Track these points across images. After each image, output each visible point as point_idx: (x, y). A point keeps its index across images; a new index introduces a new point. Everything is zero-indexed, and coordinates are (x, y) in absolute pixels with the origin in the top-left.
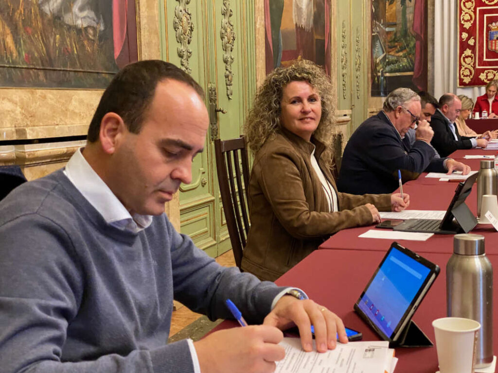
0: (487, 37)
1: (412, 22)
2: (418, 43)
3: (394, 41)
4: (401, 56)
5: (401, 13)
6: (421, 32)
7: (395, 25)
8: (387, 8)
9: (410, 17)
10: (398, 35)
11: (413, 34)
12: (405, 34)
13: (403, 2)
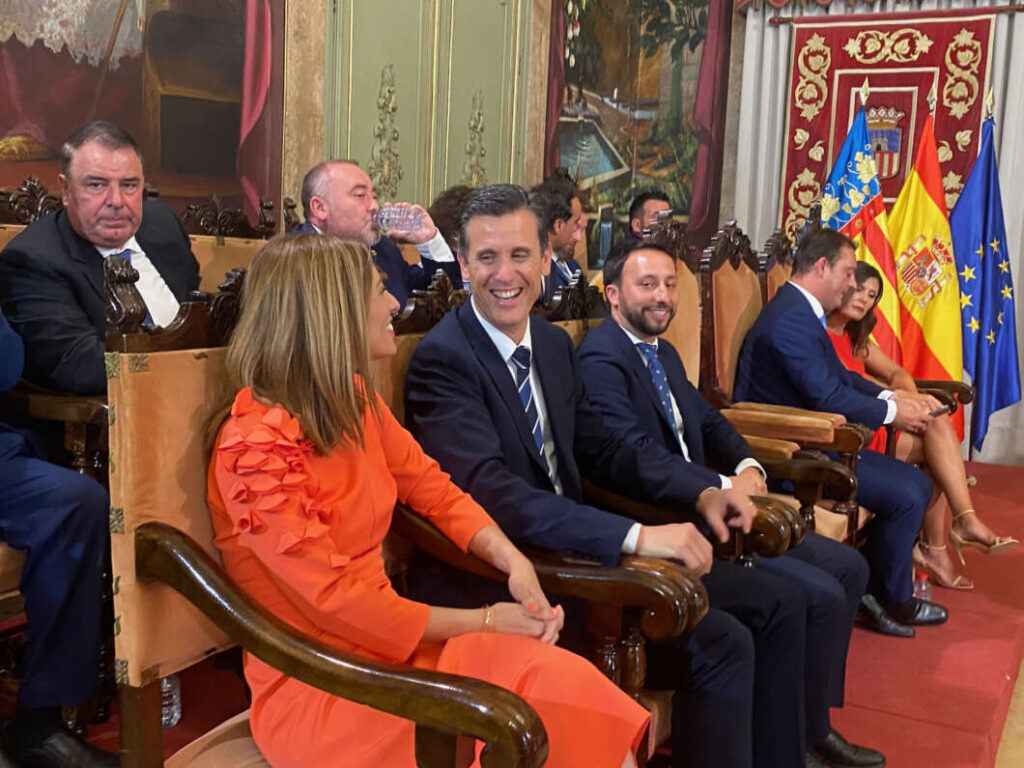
1: (694, 100)
2: (704, 149)
3: (652, 141)
4: (664, 179)
5: (670, 77)
6: (711, 125)
7: (654, 105)
8: (640, 65)
9: (689, 87)
10: (661, 129)
11: (694, 128)
12: (676, 129)
13: (676, 53)
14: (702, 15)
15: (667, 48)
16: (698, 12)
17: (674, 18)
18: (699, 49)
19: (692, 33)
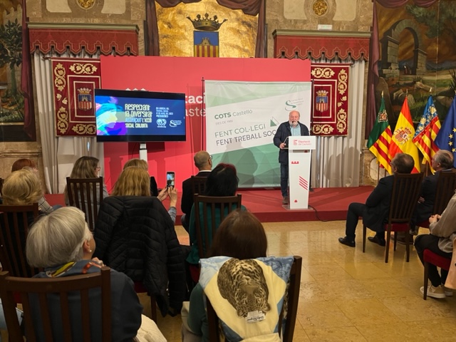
0: (77, 99)
1: (20, 83)
2: (26, 100)
3: (7, 97)
4: (13, 110)
5: (11, 75)
6: (28, 91)
7: (6, 84)
9: (18, 78)
10: (9, 93)
11: (22, 93)
12: (15, 93)
13: (12, 66)
14: (20, 54)
15: (8, 65)
16: (18, 53)
17: (10, 55)
18: (20, 66)
19: (17, 60)
